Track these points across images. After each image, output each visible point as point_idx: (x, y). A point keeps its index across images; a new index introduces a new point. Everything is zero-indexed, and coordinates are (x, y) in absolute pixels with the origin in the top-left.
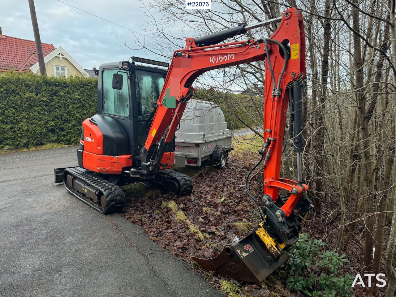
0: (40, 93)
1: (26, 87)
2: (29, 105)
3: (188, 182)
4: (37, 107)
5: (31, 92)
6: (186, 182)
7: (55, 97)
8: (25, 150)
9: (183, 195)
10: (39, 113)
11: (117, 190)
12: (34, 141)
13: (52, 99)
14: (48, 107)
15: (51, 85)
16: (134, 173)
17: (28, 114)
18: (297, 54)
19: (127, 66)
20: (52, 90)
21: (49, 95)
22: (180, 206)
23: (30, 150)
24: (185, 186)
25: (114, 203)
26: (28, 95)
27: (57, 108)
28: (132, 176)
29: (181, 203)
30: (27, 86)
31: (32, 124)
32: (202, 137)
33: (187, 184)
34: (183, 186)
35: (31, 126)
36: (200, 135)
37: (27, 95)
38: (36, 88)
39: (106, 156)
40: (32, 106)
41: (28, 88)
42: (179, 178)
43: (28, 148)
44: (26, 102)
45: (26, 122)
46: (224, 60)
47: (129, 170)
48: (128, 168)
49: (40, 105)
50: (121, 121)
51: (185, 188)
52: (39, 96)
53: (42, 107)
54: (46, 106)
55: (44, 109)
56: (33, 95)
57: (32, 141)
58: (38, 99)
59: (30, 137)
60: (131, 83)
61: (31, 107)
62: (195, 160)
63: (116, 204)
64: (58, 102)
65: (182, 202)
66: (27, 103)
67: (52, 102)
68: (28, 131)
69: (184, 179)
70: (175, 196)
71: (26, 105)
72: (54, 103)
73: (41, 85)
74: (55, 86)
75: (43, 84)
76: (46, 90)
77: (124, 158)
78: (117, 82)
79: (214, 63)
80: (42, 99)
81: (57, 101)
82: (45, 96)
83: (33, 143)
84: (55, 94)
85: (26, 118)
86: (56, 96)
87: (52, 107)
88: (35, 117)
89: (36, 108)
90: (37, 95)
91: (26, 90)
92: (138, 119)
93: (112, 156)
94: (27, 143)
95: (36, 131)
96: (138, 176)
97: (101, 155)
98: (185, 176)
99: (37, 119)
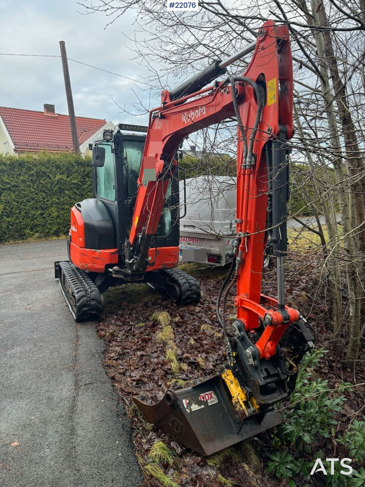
0: (71, 175)
1: (57, 168)
2: (60, 188)
3: (194, 288)
4: (68, 190)
5: (62, 174)
6: (190, 287)
7: (87, 179)
8: (55, 238)
9: (186, 304)
10: (70, 198)
11: (94, 293)
12: (64, 228)
13: (84, 181)
14: (80, 190)
15: (83, 166)
16: (117, 272)
17: (58, 199)
18: (274, 96)
19: (110, 136)
20: (84, 171)
21: (80, 176)
22: (174, 320)
23: (60, 238)
24: (188, 293)
25: (86, 309)
26: (58, 177)
27: (89, 191)
28: (114, 276)
29: (178, 315)
30: (58, 167)
31: (63, 209)
32: (229, 226)
33: (191, 290)
34: (186, 292)
35: (62, 212)
37: (57, 177)
38: (67, 169)
39: (88, 250)
40: (63, 190)
41: (59, 170)
42: (182, 281)
43: (58, 236)
44: (56, 185)
45: (56, 207)
46: (195, 117)
47: (111, 268)
48: (111, 266)
49: (71, 189)
51: (188, 296)
52: (70, 178)
53: (73, 191)
54: (78, 189)
55: (75, 193)
56: (64, 177)
57: (63, 229)
58: (69, 182)
59: (61, 224)
60: (117, 158)
61: (61, 191)
62: (218, 258)
63: (89, 310)
64: (91, 185)
65: (179, 314)
66: (57, 186)
67: (85, 184)
68: (58, 217)
69: (189, 283)
70: (175, 305)
71: (56, 188)
72: (86, 186)
73: (73, 166)
74: (87, 167)
75: (74, 164)
76: (77, 171)
77: (107, 253)
78: (97, 157)
79: (186, 122)
80: (73, 182)
81: (89, 183)
82: (76, 179)
83: (63, 230)
84: (87, 175)
85: (56, 203)
86: (89, 178)
87: (84, 191)
88: (66, 201)
89: (67, 192)
90: (68, 177)
91: (57, 172)
93: (94, 250)
94: (57, 231)
95: (67, 217)
96: (121, 277)
97: (84, 248)
98: (191, 279)
99: (68, 204)
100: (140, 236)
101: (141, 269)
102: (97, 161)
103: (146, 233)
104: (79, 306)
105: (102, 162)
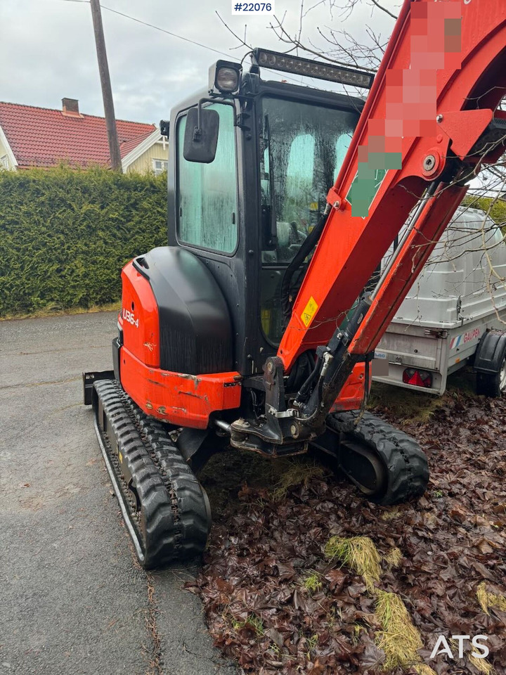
0: (108, 205)
1: (84, 193)
2: (89, 227)
3: (415, 463)
4: (103, 230)
5: (93, 202)
6: (407, 461)
7: (134, 212)
8: (81, 310)
10: (106, 243)
11: (187, 493)
12: (97, 294)
13: (129, 215)
14: (122, 231)
15: (128, 189)
16: (242, 436)
17: (86, 245)
19: (234, 80)
20: (129, 199)
21: (123, 207)
22: (389, 560)
23: (90, 311)
24: (404, 478)
25: (171, 540)
26: (86, 207)
27: (137, 232)
28: (235, 444)
29: (392, 543)
30: (85, 190)
31: (94, 262)
33: (410, 469)
34: (398, 477)
35: (92, 267)
36: (449, 304)
37: (84, 207)
38: (101, 194)
39: (166, 373)
40: (94, 230)
41: (86, 195)
42: (384, 447)
43: (86, 307)
44: (83, 221)
45: (82, 259)
47: (229, 422)
48: (229, 416)
49: (108, 228)
50: (217, 264)
51: (404, 484)
52: (105, 210)
53: (110, 232)
54: (119, 229)
55: (114, 236)
56: (96, 207)
57: (94, 295)
58: (104, 217)
59: (91, 288)
60: (246, 140)
61: (92, 231)
62: (427, 376)
63: (178, 541)
64: (140, 222)
65: (396, 539)
66: (85, 224)
67: (130, 221)
68: (86, 275)
69: (402, 452)
70: (372, 506)
71: (82, 227)
72: (132, 223)
73: (111, 189)
74: (134, 191)
75: (113, 186)
76: (118, 197)
77: (217, 384)
78: (197, 134)
80: (111, 216)
81: (137, 219)
82: (116, 211)
83: (95, 298)
84: (134, 205)
85: (83, 252)
86: (137, 209)
87: (129, 232)
88: (99, 249)
89: (101, 234)
90: (102, 208)
91: (83, 200)
92: (263, 261)
93: (184, 375)
94: (85, 299)
95: (101, 276)
96: (254, 448)
97: (156, 368)
98: (402, 441)
99: (102, 254)
100: (327, 357)
101: (313, 435)
102: (197, 146)
103: (351, 348)
104: (153, 533)
105: (209, 150)
